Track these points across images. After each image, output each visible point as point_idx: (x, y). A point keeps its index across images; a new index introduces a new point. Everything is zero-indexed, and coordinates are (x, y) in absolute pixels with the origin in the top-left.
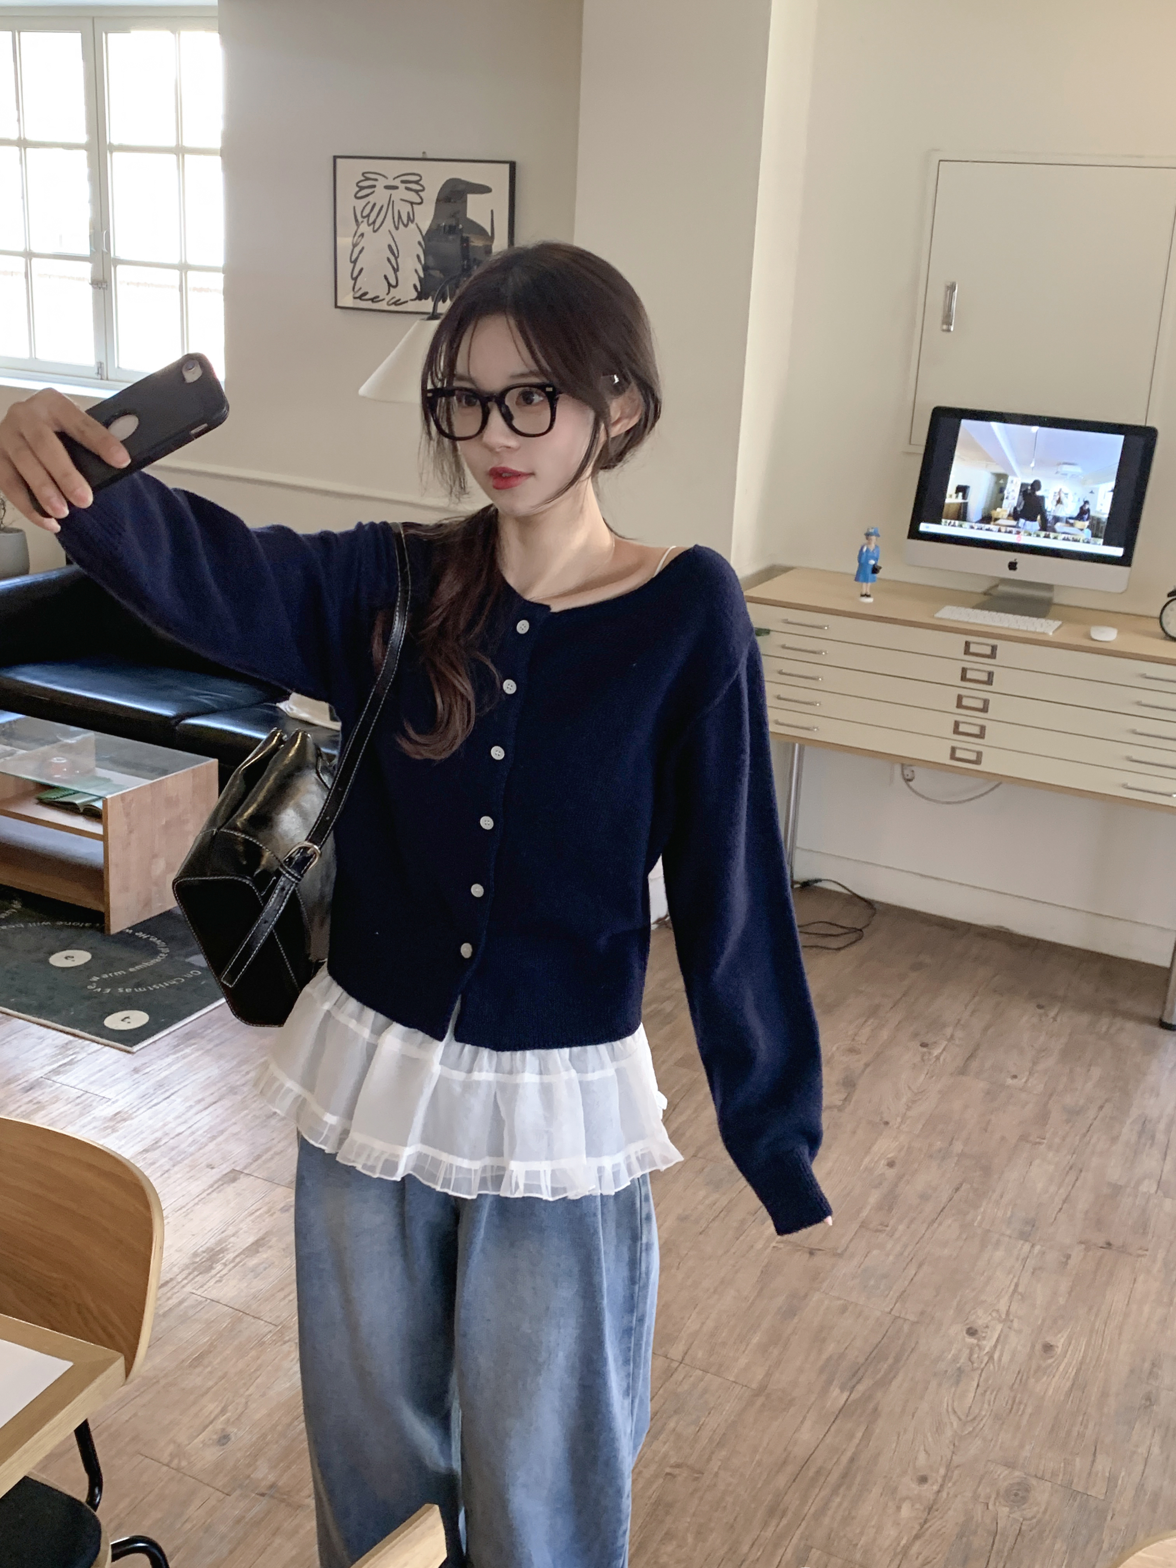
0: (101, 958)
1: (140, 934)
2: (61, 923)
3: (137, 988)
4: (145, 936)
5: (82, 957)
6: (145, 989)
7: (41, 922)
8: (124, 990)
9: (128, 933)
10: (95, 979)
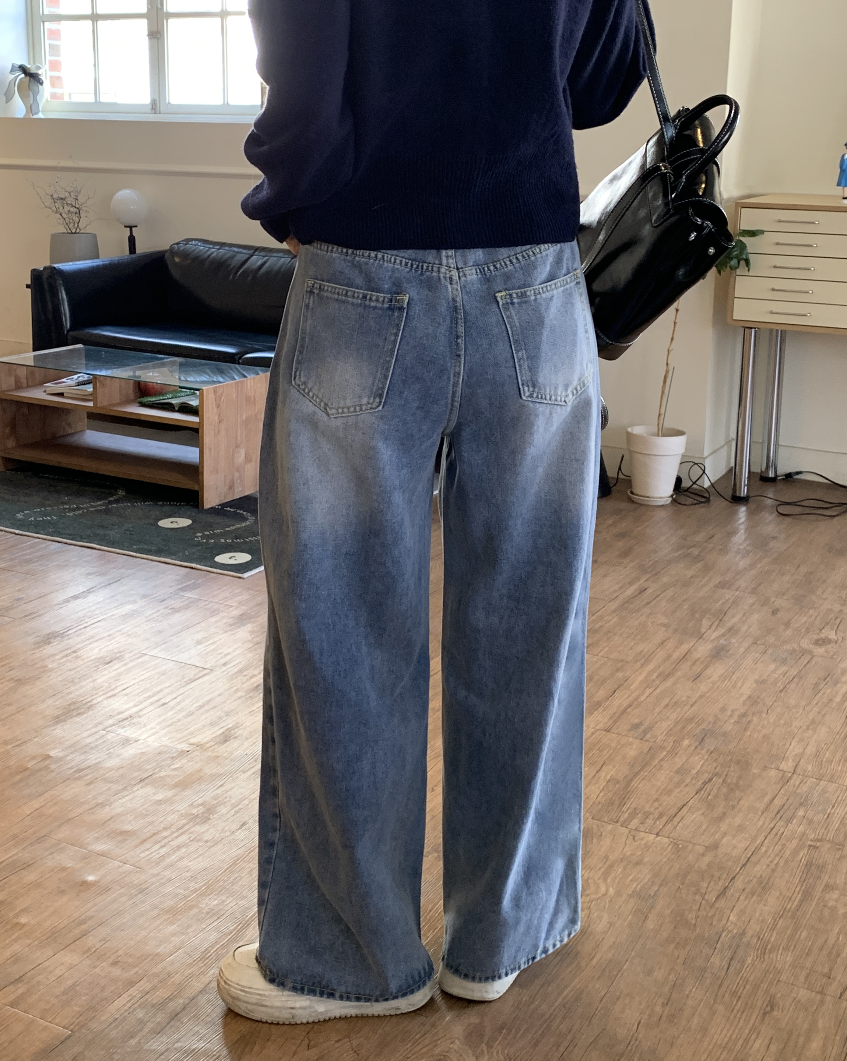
0: (200, 522)
1: (229, 509)
3: (236, 540)
4: (232, 510)
5: (184, 522)
6: (242, 540)
7: (144, 502)
8: (225, 540)
9: (218, 508)
10: (200, 534)
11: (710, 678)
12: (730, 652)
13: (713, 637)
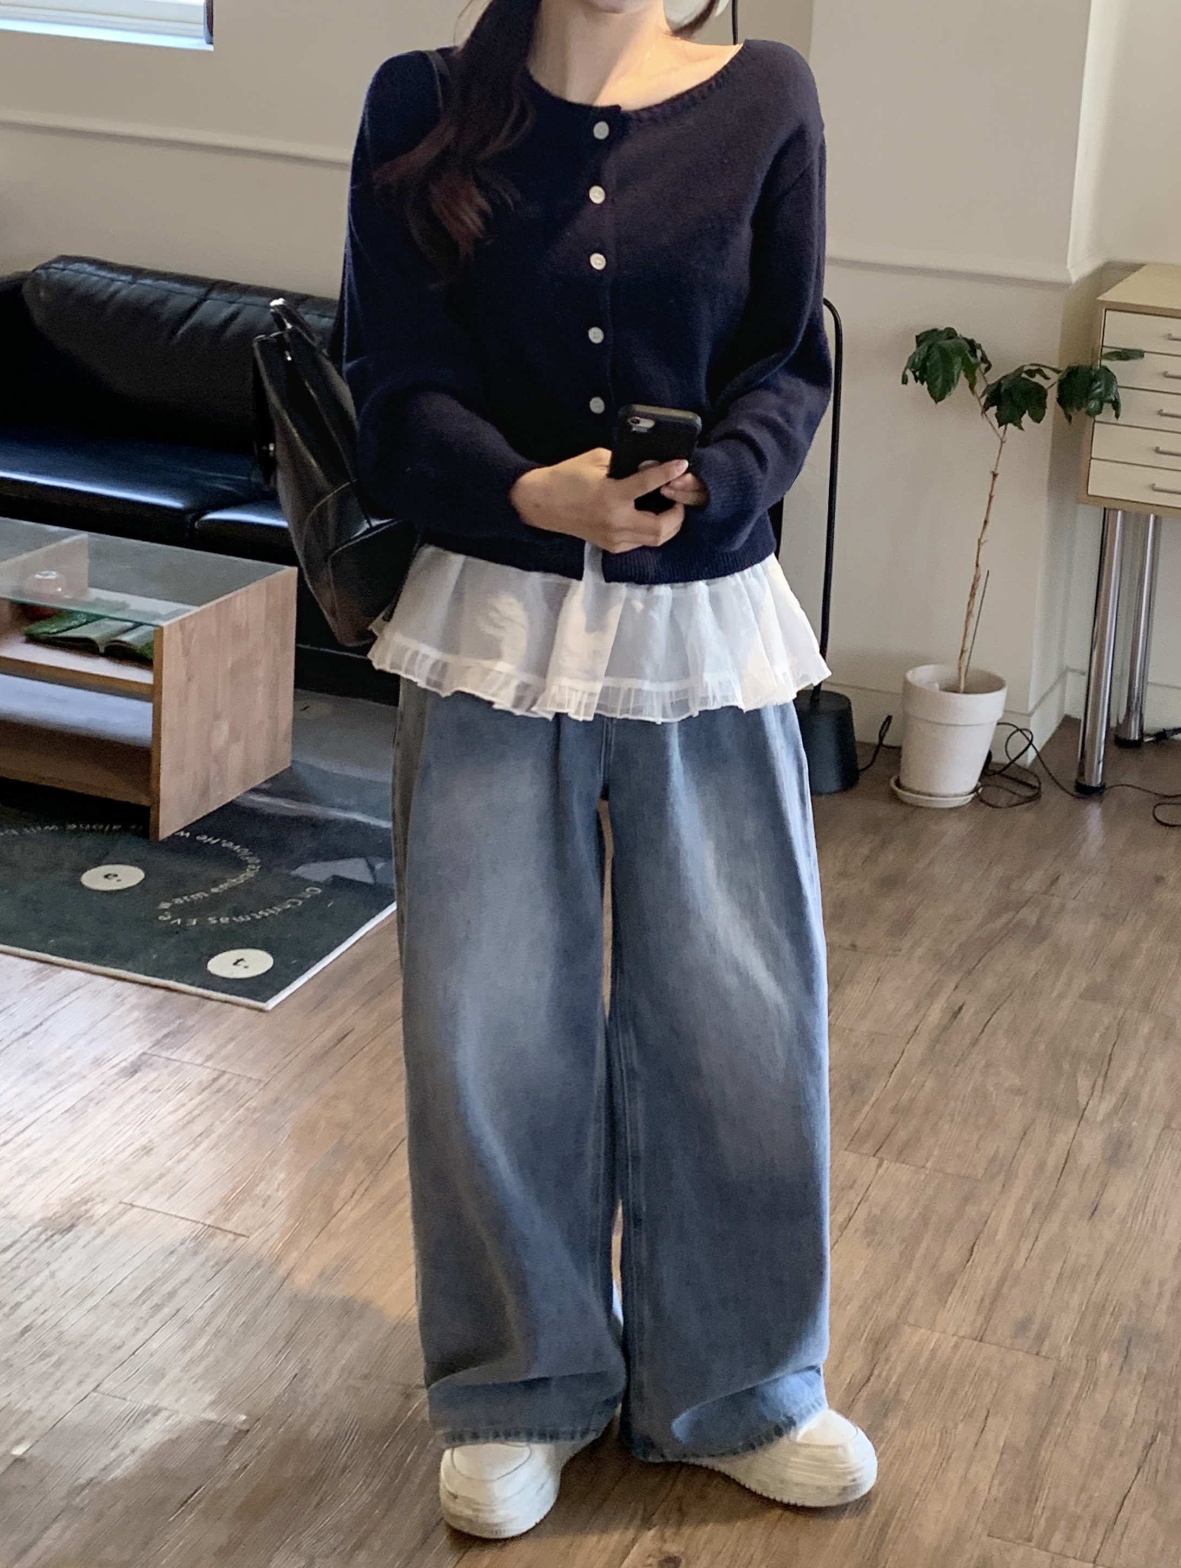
0: (161, 876)
1: (204, 838)
2: (75, 826)
3: (237, 917)
4: (212, 840)
5: (130, 875)
6: (249, 919)
7: (42, 827)
8: (217, 919)
9: (187, 837)
10: (167, 905)
11: (1114, 1210)
12: (1134, 1149)
13: (1100, 1118)
